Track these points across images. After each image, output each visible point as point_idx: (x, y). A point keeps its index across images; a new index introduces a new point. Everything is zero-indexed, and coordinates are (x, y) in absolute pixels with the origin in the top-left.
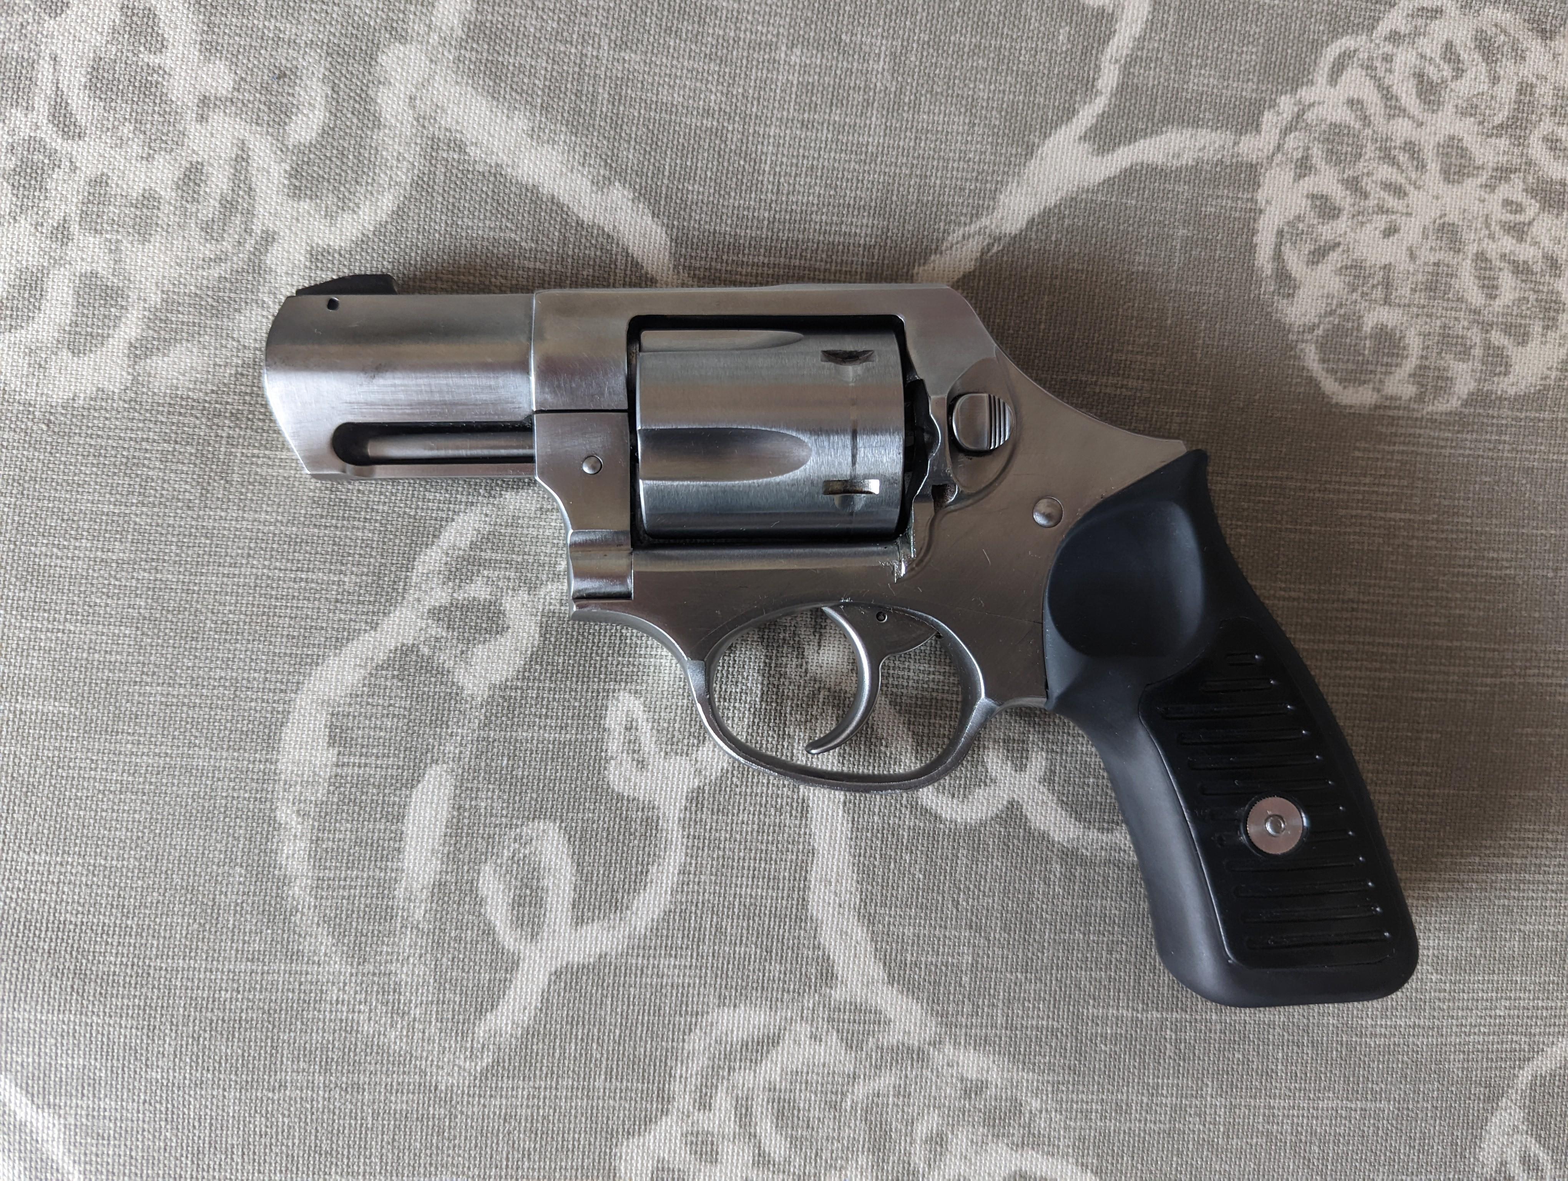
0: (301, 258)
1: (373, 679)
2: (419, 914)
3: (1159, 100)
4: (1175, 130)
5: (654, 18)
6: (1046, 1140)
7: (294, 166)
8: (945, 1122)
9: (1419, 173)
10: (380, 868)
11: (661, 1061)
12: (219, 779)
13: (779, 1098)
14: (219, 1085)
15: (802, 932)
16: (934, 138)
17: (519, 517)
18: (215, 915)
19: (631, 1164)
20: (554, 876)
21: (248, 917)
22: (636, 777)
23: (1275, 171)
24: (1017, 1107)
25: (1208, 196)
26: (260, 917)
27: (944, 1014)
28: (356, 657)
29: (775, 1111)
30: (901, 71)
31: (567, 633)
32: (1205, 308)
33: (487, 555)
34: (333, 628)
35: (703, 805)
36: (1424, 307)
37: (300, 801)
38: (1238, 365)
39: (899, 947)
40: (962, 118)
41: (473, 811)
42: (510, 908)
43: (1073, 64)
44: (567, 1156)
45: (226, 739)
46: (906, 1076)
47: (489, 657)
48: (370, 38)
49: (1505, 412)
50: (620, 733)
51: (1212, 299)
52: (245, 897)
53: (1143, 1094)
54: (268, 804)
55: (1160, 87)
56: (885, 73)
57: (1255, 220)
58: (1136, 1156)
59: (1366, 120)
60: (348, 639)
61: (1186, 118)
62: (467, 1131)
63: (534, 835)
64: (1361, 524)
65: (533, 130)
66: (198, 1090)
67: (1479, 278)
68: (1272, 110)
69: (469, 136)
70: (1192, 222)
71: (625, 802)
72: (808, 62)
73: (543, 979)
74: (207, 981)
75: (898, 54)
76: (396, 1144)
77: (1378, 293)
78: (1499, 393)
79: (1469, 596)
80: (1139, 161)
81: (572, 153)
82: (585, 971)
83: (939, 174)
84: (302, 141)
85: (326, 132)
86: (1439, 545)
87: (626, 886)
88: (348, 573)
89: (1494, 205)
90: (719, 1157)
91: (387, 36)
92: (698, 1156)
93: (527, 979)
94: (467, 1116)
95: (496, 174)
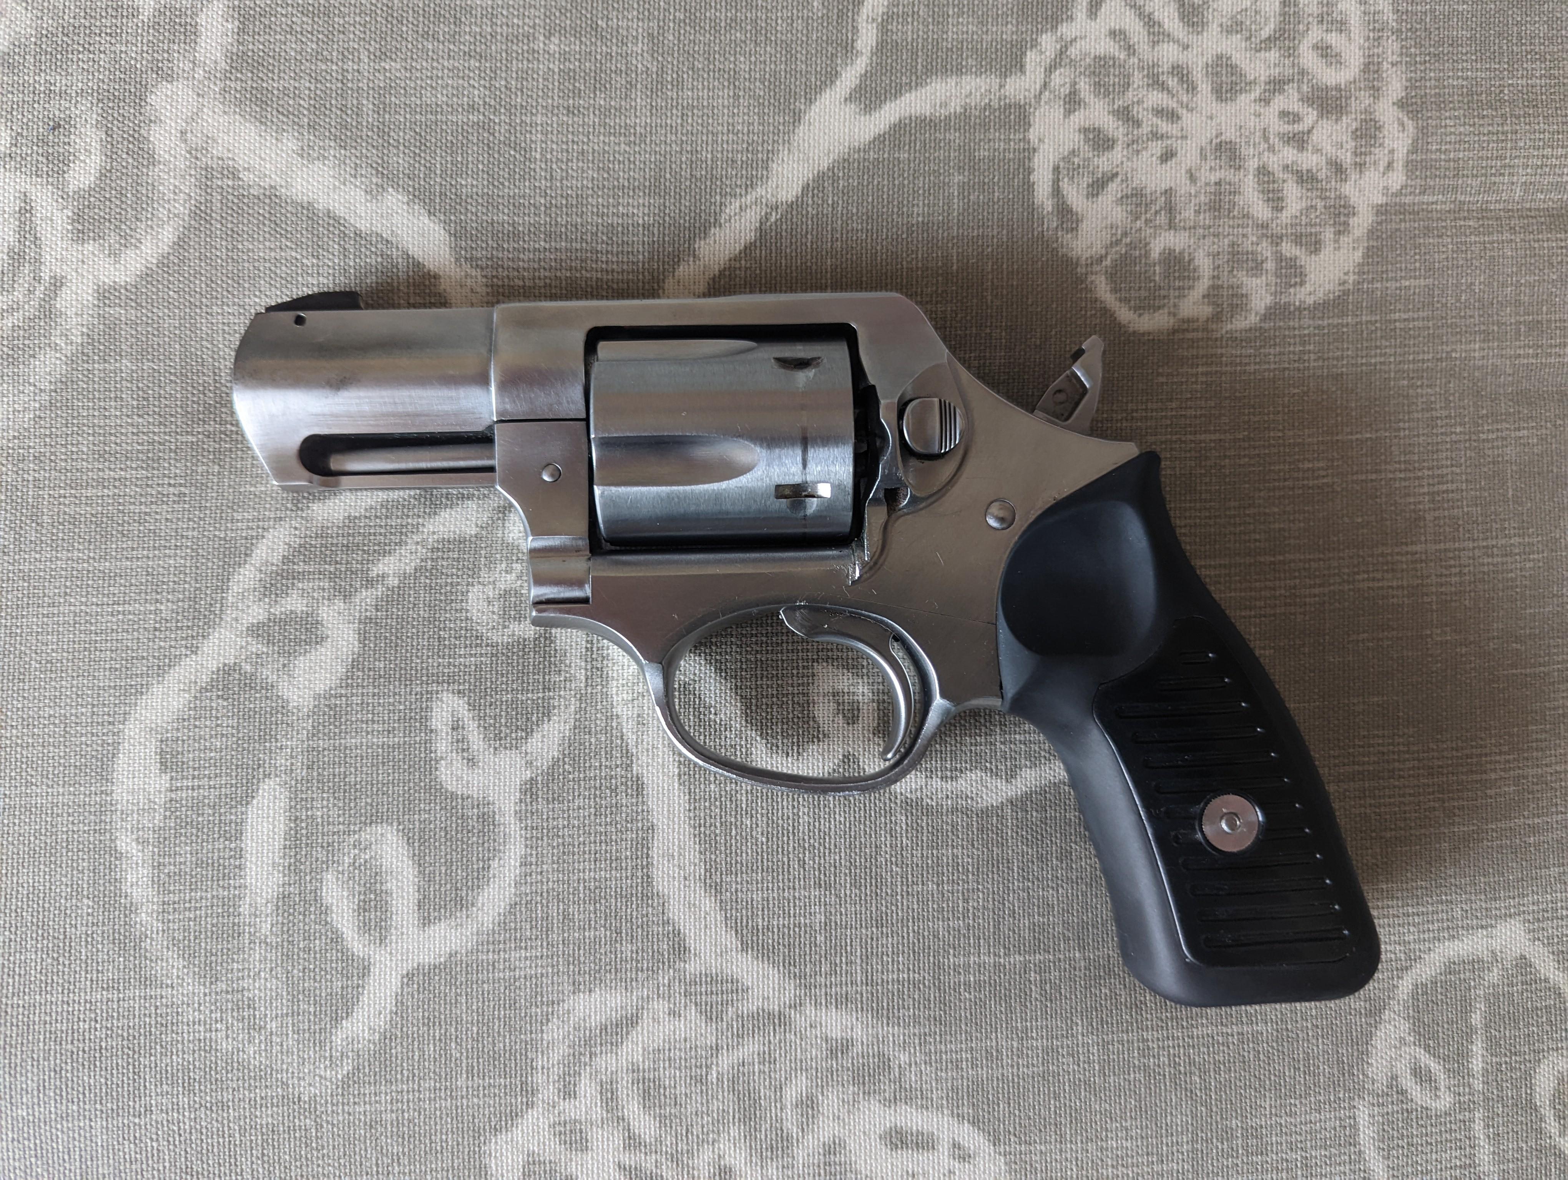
0: (88, 297)
1: (198, 702)
2: (266, 928)
3: (920, 53)
4: (939, 80)
5: (410, 26)
6: (919, 1093)
7: (76, 211)
8: (814, 1084)
9: (1190, 96)
10: (223, 887)
11: (521, 1054)
12: (58, 815)
13: (644, 1079)
14: (85, 1116)
15: (650, 909)
16: (700, 113)
17: (328, 528)
18: (67, 949)
19: (502, 1161)
20: (397, 879)
21: (100, 946)
22: (467, 774)
23: (1043, 109)
24: (885, 1063)
25: (980, 140)
26: (111, 946)
27: (802, 976)
28: (179, 682)
29: (641, 1092)
30: (660, 51)
31: (386, 638)
32: (990, 250)
33: (301, 567)
34: (154, 657)
35: (537, 795)
36: (1210, 227)
37: (138, 829)
38: (1030, 302)
39: (750, 914)
40: (726, 91)
41: (309, 821)
42: (356, 914)
43: (830, 28)
44: (437, 1158)
45: (61, 775)
46: (770, 1042)
47: (310, 668)
48: (138, 80)
49: (1306, 322)
50: (447, 733)
51: (995, 240)
52: (95, 928)
53: (1012, 1039)
54: (108, 835)
55: (920, 40)
56: (645, 54)
57: (1029, 159)
58: (1012, 1102)
59: (1130, 49)
60: (170, 666)
61: (949, 67)
62: (334, 1140)
63: (373, 840)
64: (1171, 449)
65: (303, 149)
66: (64, 1123)
67: (1263, 192)
68: (1034, 50)
69: (241, 162)
70: (967, 167)
71: (460, 801)
72: (567, 49)
73: (394, 982)
74: (65, 1014)
75: (656, 33)
76: (266, 1158)
77: (1162, 219)
78: (1297, 304)
79: (1288, 509)
80: (907, 115)
81: (343, 166)
82: (437, 971)
83: (709, 149)
84: (81, 186)
85: (102, 176)
86: (1252, 462)
87: (470, 884)
88: (164, 601)
89: (1271, 116)
90: (589, 1144)
91: (154, 76)
92: (568, 1146)
93: (380, 983)
94: (333, 1124)
95: (272, 196)
